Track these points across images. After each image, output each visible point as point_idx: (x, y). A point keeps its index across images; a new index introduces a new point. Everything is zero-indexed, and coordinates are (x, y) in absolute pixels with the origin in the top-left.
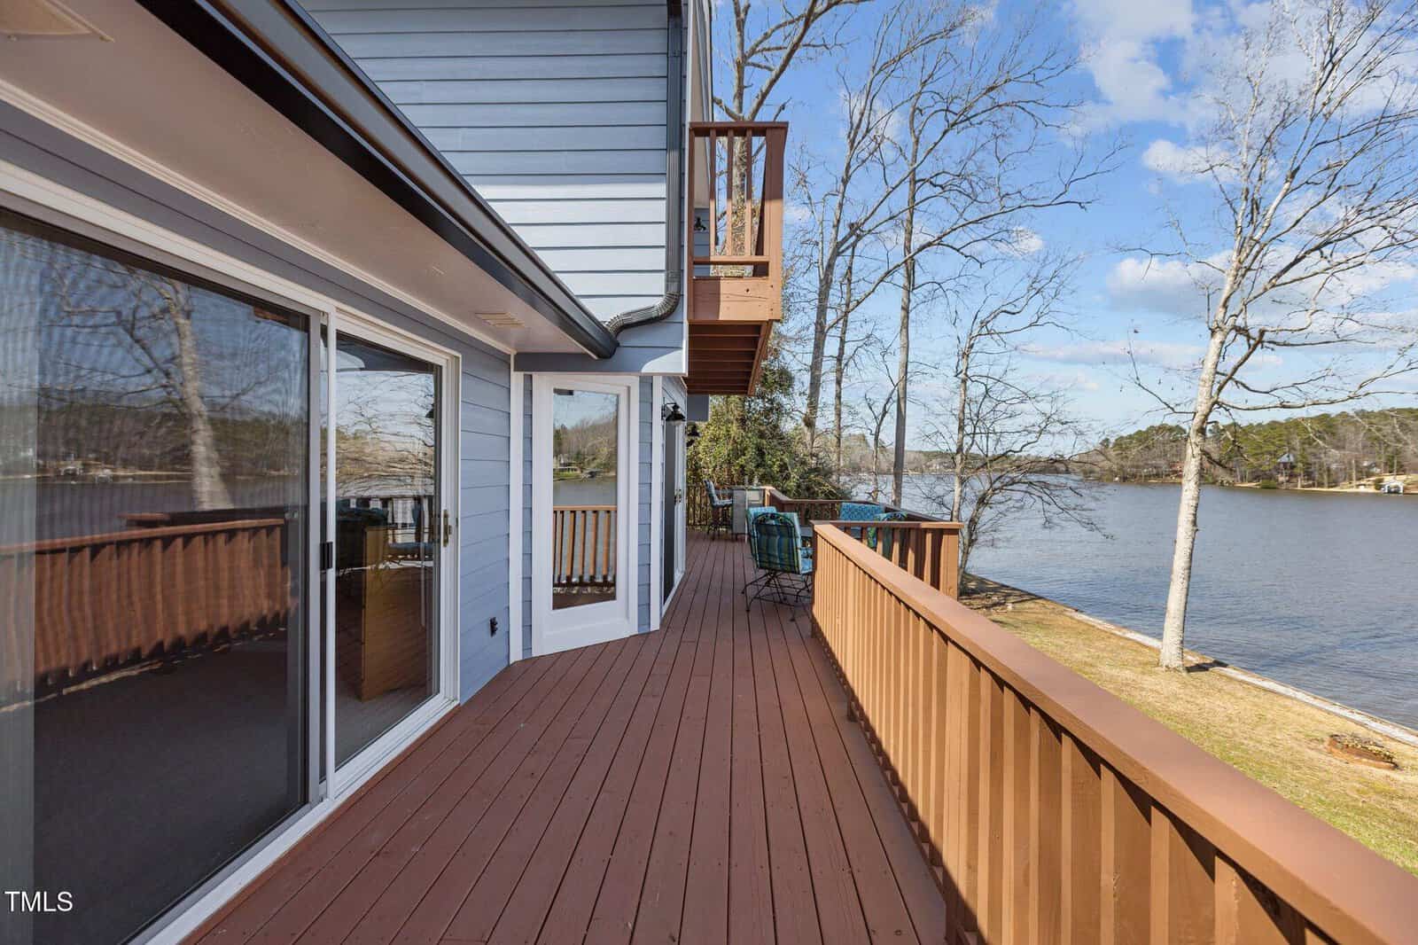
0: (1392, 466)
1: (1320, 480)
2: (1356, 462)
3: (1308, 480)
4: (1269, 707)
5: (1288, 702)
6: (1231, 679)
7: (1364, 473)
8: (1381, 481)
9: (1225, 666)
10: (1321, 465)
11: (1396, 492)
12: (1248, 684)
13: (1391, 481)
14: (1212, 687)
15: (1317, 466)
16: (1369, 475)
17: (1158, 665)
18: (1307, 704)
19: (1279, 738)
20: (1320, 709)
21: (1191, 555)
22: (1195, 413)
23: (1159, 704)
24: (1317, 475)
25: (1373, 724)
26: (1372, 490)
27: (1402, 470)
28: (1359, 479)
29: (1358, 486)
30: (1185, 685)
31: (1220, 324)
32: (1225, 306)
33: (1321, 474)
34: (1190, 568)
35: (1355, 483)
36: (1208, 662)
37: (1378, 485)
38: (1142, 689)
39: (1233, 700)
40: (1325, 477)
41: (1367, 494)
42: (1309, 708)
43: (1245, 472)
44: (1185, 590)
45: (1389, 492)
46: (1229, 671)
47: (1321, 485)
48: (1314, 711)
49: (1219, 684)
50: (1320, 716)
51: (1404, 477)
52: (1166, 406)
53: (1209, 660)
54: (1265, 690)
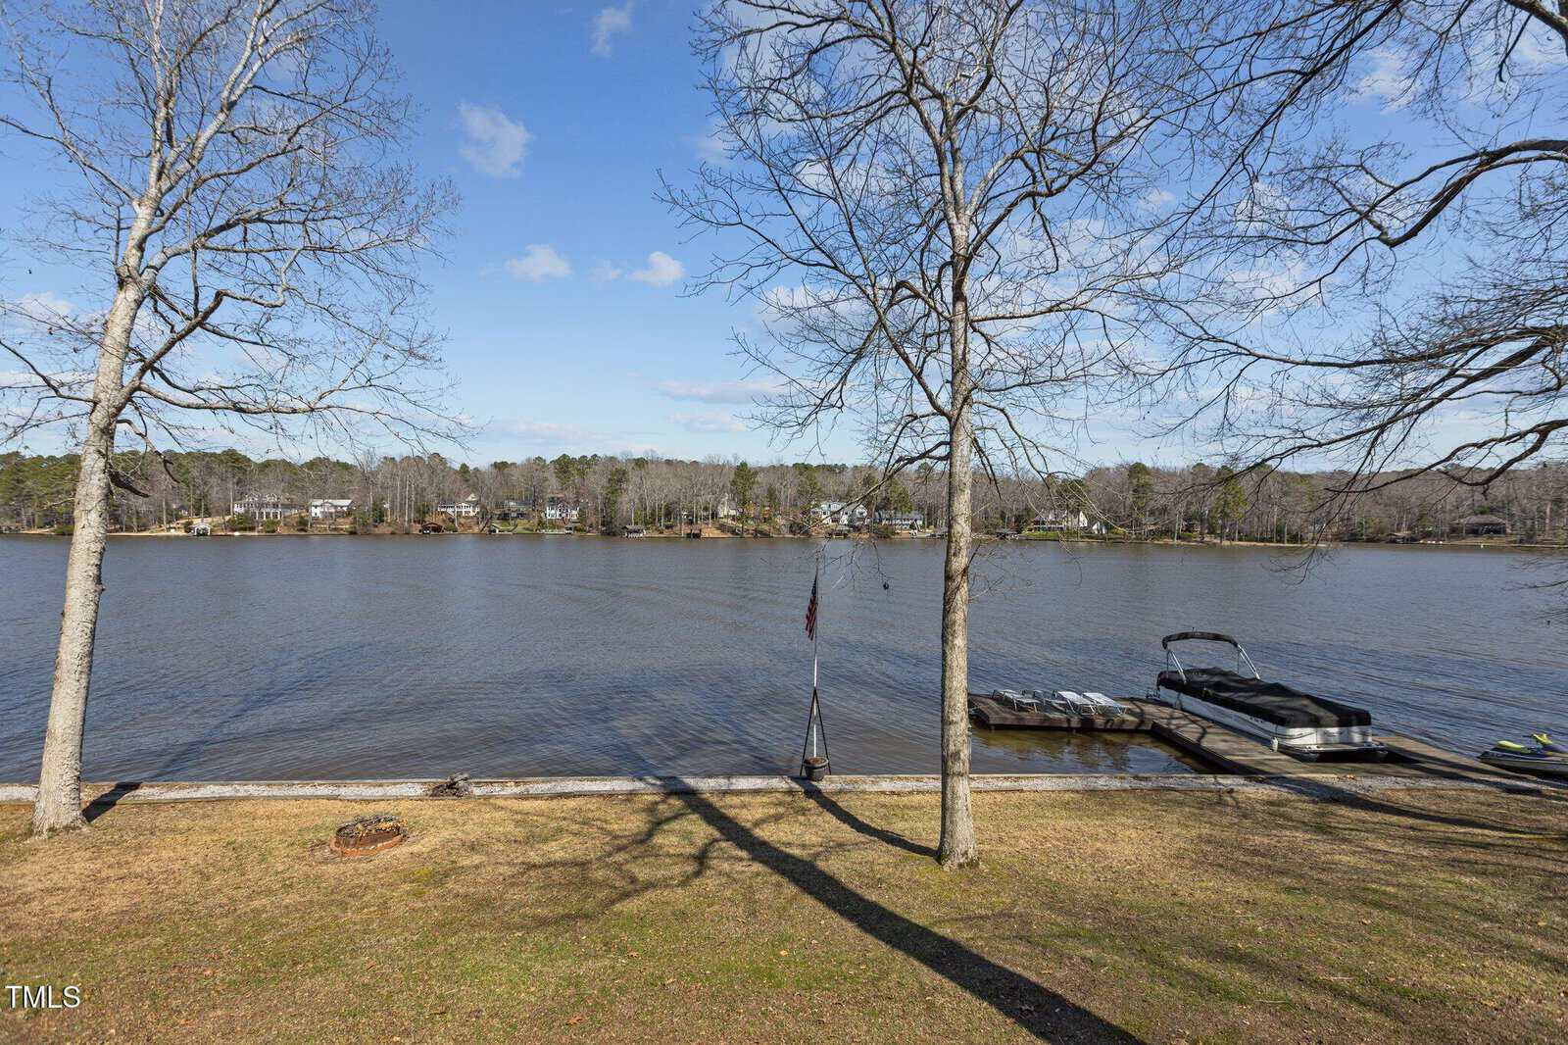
0: (199, 509)
1: (129, 523)
2: (167, 504)
3: (115, 524)
4: (229, 824)
5: (247, 807)
6: (155, 805)
7: (174, 516)
8: (190, 523)
9: (135, 786)
10: (129, 508)
11: (205, 534)
12: (183, 801)
13: (200, 524)
14: (139, 832)
15: (125, 508)
16: (178, 518)
17: (30, 833)
18: (268, 798)
19: (280, 869)
20: (285, 798)
21: (93, 632)
22: (96, 404)
23: (79, 913)
24: (124, 519)
25: (343, 791)
26: (182, 533)
27: (208, 514)
28: (169, 522)
29: (169, 529)
30: (97, 850)
31: (134, 274)
32: (141, 247)
33: (130, 518)
34: (91, 654)
35: (165, 526)
36: (107, 790)
37: (188, 527)
38: (28, 899)
39: (180, 838)
40: (134, 520)
41: (177, 537)
42: (273, 803)
43: (33, 515)
44: (83, 692)
45: (199, 535)
46: (145, 793)
47: (129, 529)
48: (280, 805)
49: (145, 819)
50: (292, 808)
51: (210, 519)
52: (44, 383)
53: (107, 787)
54: (208, 801)
